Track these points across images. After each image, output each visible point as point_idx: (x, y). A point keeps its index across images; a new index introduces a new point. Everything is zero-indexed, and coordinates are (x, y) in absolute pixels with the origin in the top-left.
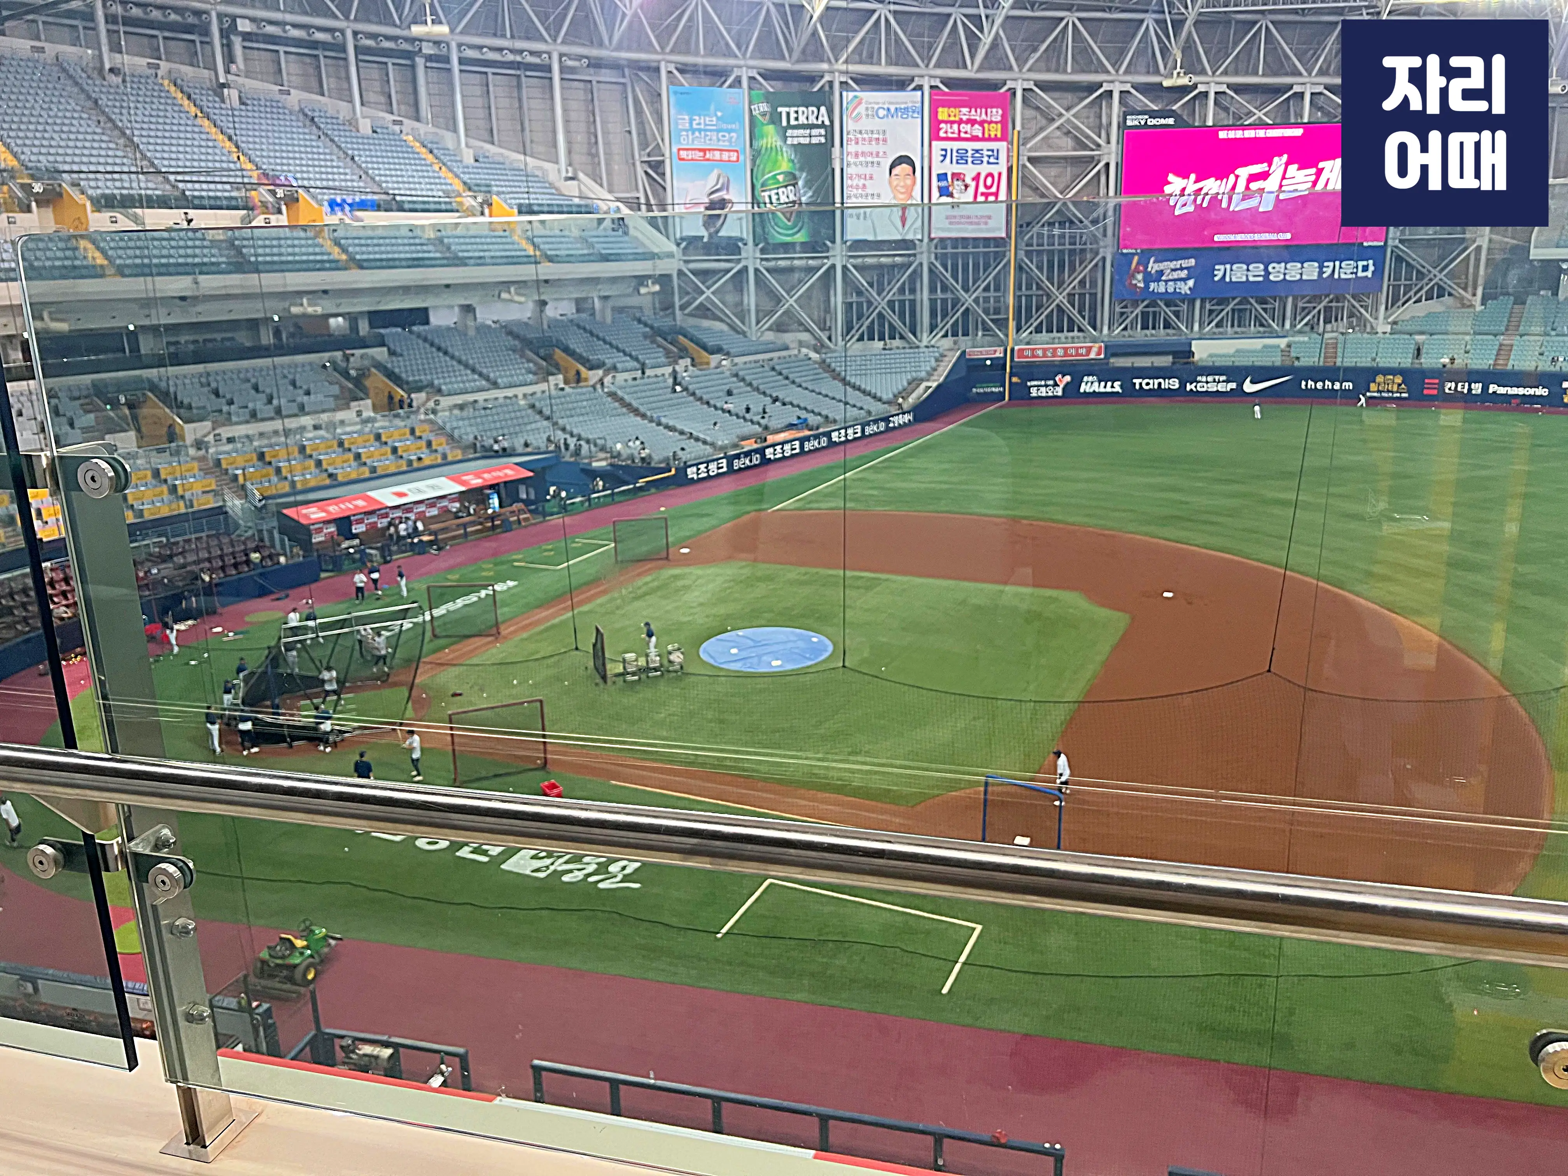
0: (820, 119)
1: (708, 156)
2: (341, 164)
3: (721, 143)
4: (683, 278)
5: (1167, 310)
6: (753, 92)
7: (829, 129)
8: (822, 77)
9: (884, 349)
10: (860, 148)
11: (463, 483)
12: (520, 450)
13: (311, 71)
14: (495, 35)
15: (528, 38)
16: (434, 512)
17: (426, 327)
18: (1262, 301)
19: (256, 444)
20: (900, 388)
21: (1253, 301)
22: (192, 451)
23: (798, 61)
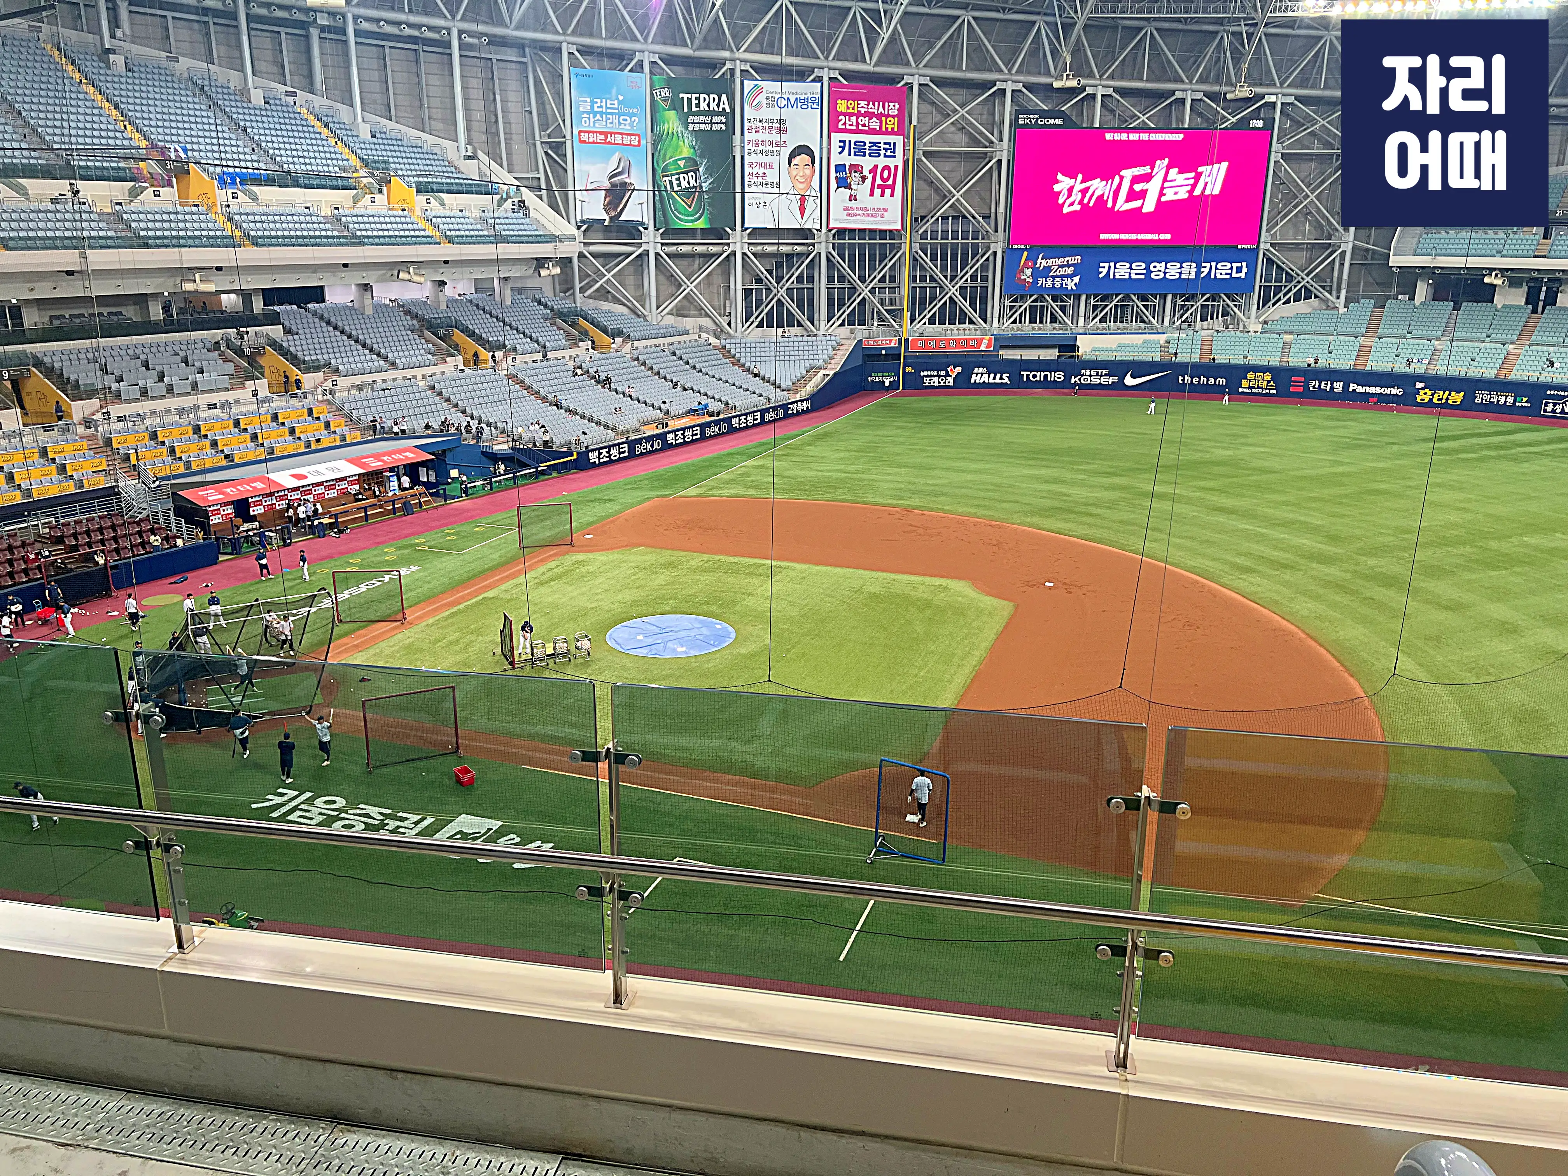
0: (721, 106)
1: (609, 139)
2: (233, 136)
3: (622, 126)
4: (582, 259)
5: (1054, 305)
6: (655, 77)
7: (730, 117)
8: (724, 64)
9: (783, 336)
10: (760, 137)
11: (361, 466)
12: (420, 431)
13: (200, 38)
14: (392, 8)
15: (426, 14)
16: (333, 494)
17: (322, 305)
18: (1143, 298)
19: (148, 422)
20: (799, 376)
21: (1135, 298)
22: (81, 430)
23: (699, 48)
